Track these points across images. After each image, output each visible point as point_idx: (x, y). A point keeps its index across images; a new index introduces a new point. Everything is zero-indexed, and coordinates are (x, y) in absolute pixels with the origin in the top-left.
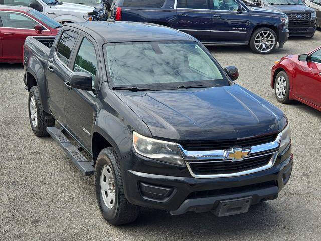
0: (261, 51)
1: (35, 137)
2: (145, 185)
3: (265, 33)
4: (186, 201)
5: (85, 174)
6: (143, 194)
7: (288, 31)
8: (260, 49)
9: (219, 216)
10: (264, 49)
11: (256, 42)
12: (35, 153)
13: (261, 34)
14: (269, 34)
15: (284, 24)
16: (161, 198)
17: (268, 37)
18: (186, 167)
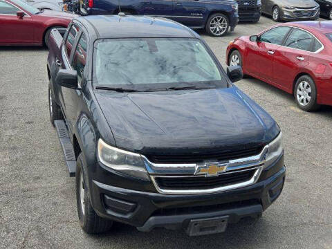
0: (215, 34)
2: (108, 198)
3: (219, 18)
4: (151, 218)
6: (107, 207)
7: (238, 16)
8: (215, 32)
9: (191, 235)
10: (218, 32)
11: (211, 26)
13: (215, 19)
14: (222, 19)
15: (234, 11)
16: (125, 213)
17: (221, 22)
18: (151, 182)
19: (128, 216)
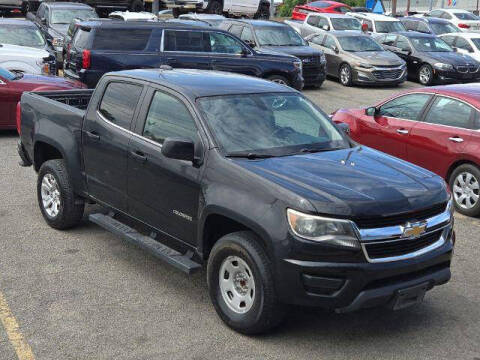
1: (54, 231)
2: (309, 277)
4: (361, 294)
5: (188, 272)
6: (307, 288)
7: (302, 79)
9: (395, 309)
12: (70, 251)
16: (329, 292)
18: (361, 250)
19: (335, 294)
